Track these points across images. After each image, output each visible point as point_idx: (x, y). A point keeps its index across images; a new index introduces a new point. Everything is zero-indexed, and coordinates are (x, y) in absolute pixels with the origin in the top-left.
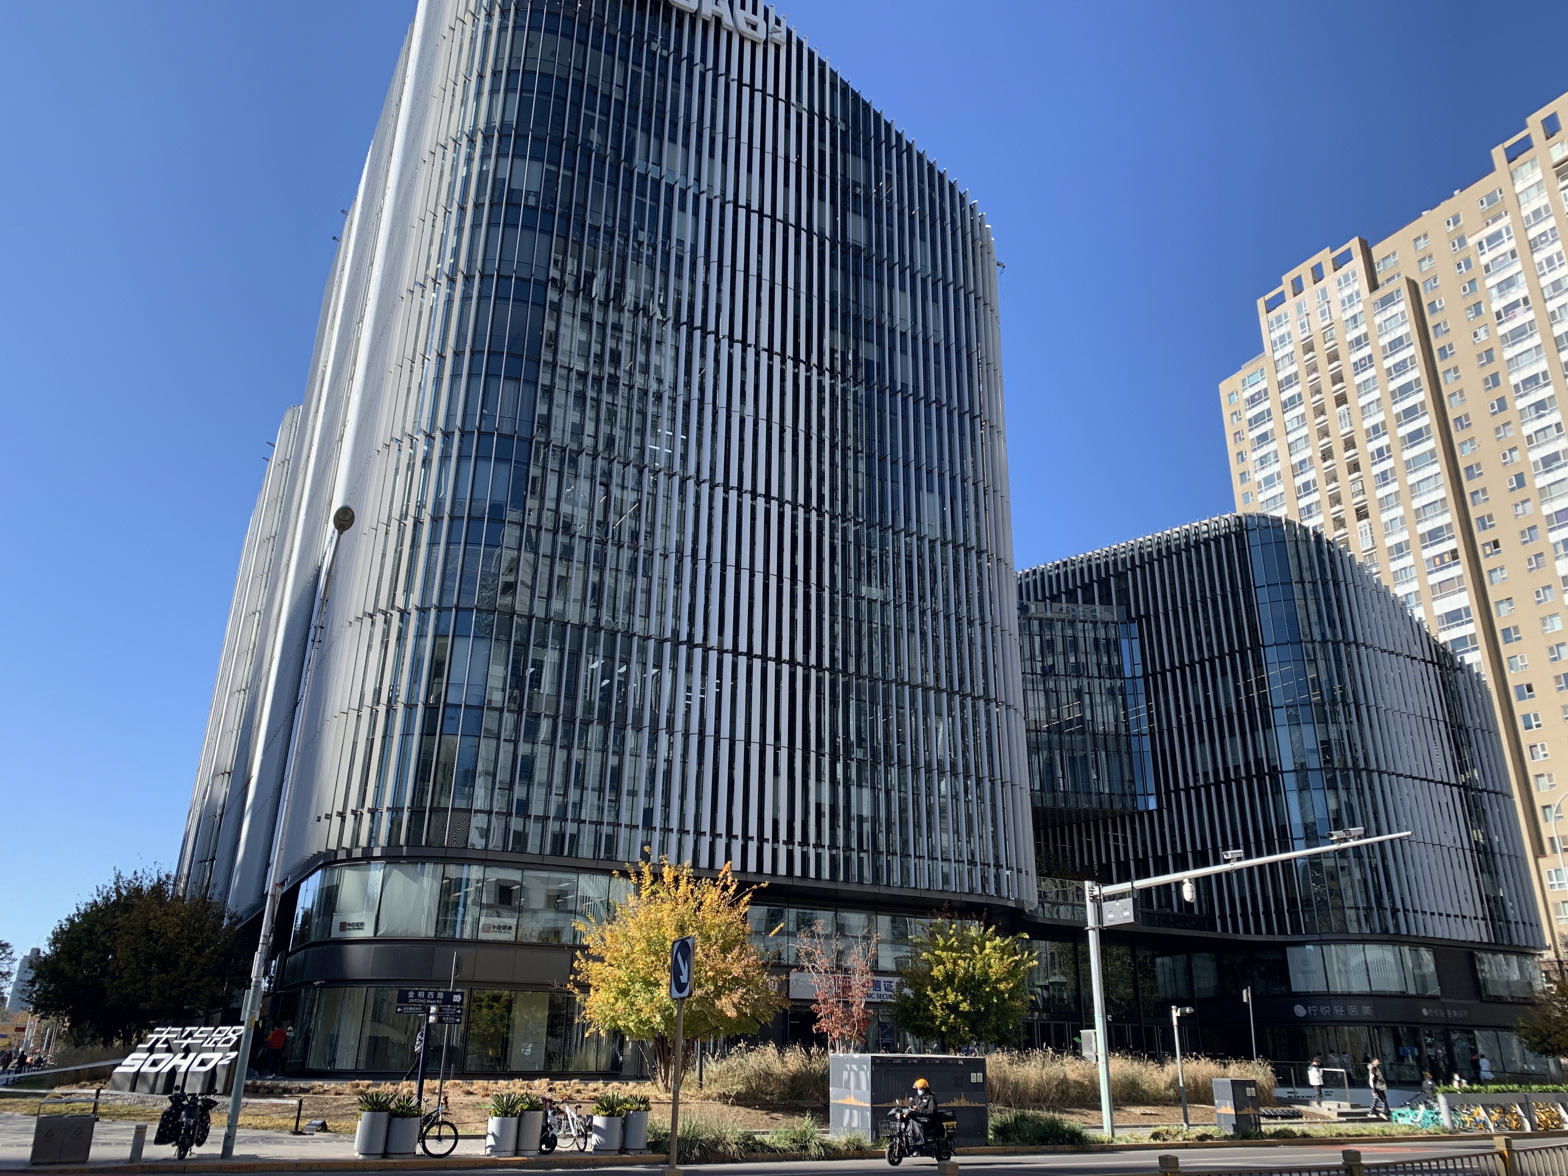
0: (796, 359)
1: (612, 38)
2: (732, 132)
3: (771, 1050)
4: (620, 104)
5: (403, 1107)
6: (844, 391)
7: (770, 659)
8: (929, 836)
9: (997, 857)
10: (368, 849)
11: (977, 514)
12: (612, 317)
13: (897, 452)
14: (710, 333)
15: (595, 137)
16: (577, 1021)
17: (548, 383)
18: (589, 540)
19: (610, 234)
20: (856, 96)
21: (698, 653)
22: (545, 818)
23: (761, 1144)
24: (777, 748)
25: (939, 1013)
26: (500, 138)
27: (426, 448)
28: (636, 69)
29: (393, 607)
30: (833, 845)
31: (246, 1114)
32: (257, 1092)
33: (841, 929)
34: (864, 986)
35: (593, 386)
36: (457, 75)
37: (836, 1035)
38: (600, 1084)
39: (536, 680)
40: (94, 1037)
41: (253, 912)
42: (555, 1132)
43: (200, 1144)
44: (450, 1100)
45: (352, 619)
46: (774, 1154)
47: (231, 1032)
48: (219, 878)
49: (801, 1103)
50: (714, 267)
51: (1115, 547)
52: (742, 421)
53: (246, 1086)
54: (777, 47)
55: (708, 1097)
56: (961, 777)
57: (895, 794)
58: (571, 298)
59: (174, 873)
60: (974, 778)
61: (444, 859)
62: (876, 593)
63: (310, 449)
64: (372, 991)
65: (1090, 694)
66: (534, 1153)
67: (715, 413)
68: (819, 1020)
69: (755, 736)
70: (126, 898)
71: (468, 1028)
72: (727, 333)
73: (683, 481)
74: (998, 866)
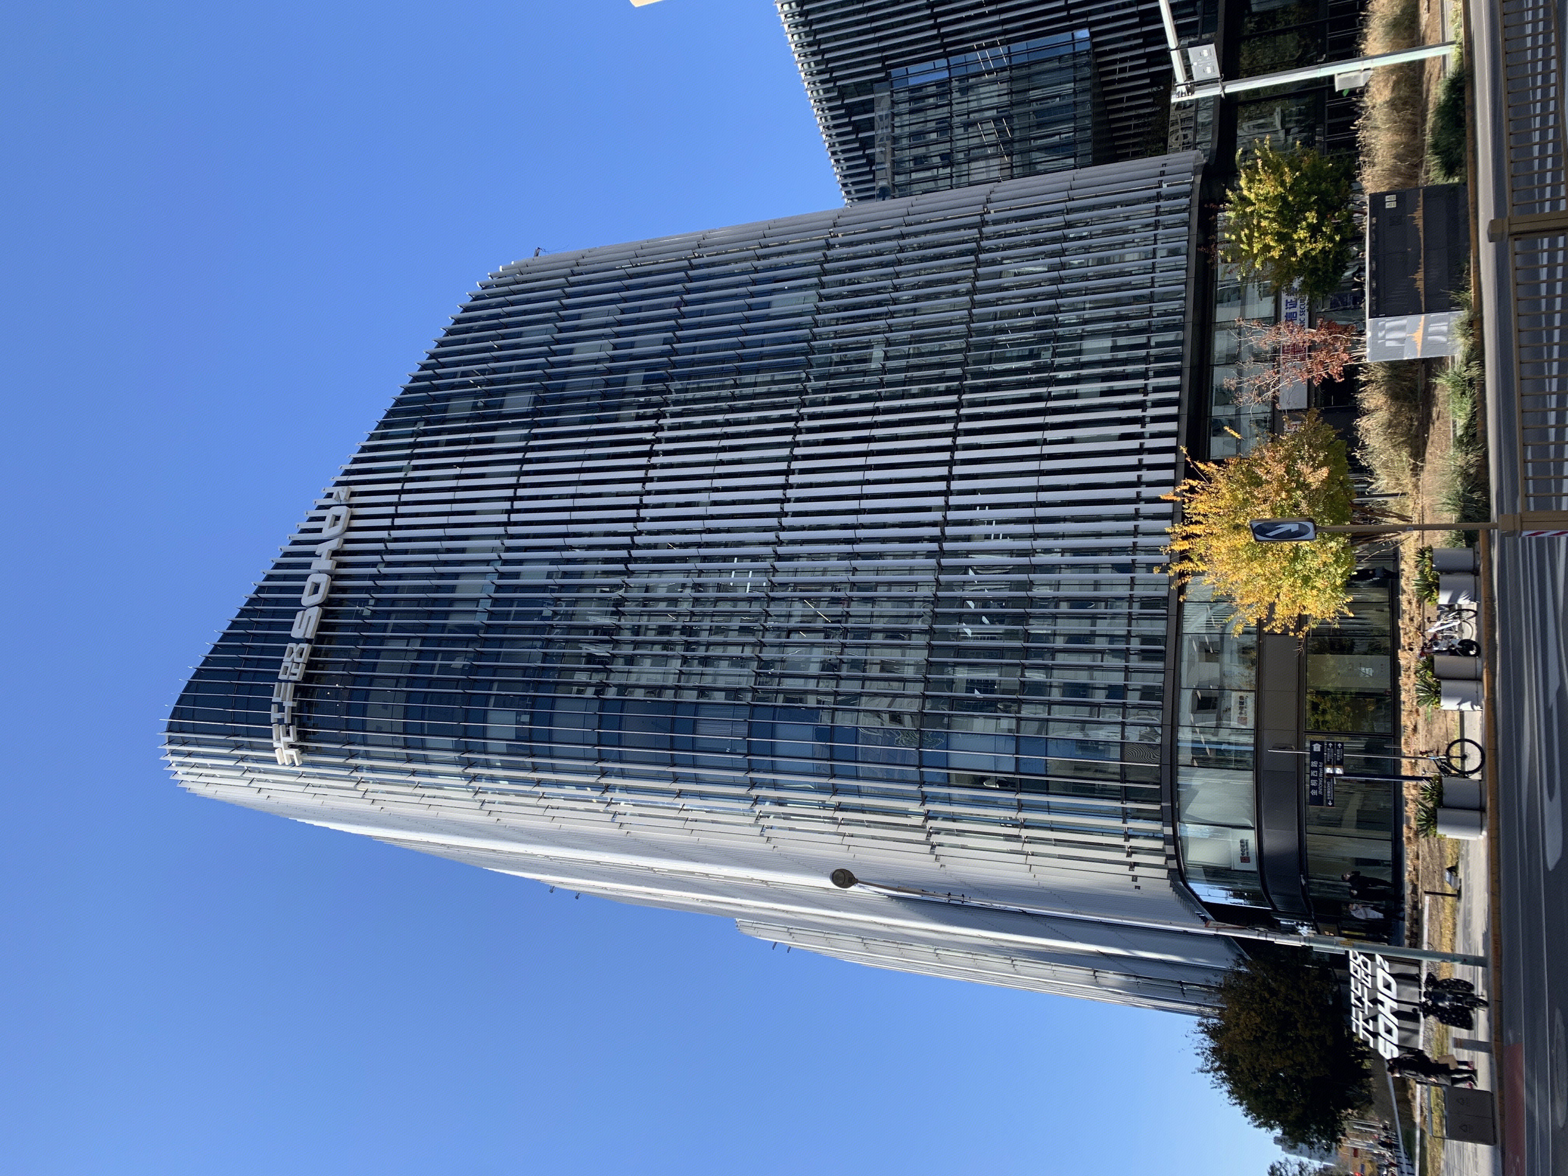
0: (650, 454)
1: (364, 653)
2: (439, 532)
3: (1363, 423)
4: (425, 641)
5: (1432, 795)
6: (676, 403)
7: (952, 457)
8: (1130, 274)
9: (1149, 200)
10: (1165, 839)
11: (789, 253)
12: (627, 636)
13: (733, 343)
14: (633, 541)
15: (458, 663)
16: (1337, 626)
17: (695, 693)
18: (844, 646)
19: (549, 643)
20: (390, 413)
21: (950, 531)
22: (1126, 670)
23: (1467, 427)
24: (1045, 442)
25: (1320, 246)
26: (470, 752)
27: (767, 803)
28: (390, 628)
29: (923, 827)
30: (1144, 375)
31: (1440, 944)
32: (1417, 934)
33: (1233, 359)
34: (1292, 332)
35: (693, 650)
36: (416, 795)
37: (1345, 357)
38: (1403, 598)
39: (987, 686)
40: (1362, 1086)
41: (1234, 945)
42: (1455, 642)
43: (1471, 987)
44: (1423, 750)
45: (938, 864)
46: (1478, 414)
47: (1356, 961)
48: (1199, 978)
49: (1421, 387)
50: (570, 541)
51: (812, 101)
52: (715, 503)
53: (1411, 945)
54: (353, 494)
55: (1416, 486)
56: (1065, 245)
57: (1087, 315)
58: (612, 675)
59: (1197, 1019)
60: (1066, 231)
61: (1173, 766)
62: (878, 353)
63: (776, 910)
64: (1310, 828)
65: (969, 114)
66: (1479, 662)
67: (709, 531)
68: (1330, 376)
69: (1033, 465)
70: (1223, 1062)
71: (1347, 734)
72: (631, 524)
73: (779, 558)
74: (1158, 197)
